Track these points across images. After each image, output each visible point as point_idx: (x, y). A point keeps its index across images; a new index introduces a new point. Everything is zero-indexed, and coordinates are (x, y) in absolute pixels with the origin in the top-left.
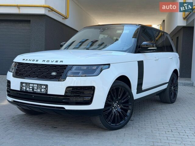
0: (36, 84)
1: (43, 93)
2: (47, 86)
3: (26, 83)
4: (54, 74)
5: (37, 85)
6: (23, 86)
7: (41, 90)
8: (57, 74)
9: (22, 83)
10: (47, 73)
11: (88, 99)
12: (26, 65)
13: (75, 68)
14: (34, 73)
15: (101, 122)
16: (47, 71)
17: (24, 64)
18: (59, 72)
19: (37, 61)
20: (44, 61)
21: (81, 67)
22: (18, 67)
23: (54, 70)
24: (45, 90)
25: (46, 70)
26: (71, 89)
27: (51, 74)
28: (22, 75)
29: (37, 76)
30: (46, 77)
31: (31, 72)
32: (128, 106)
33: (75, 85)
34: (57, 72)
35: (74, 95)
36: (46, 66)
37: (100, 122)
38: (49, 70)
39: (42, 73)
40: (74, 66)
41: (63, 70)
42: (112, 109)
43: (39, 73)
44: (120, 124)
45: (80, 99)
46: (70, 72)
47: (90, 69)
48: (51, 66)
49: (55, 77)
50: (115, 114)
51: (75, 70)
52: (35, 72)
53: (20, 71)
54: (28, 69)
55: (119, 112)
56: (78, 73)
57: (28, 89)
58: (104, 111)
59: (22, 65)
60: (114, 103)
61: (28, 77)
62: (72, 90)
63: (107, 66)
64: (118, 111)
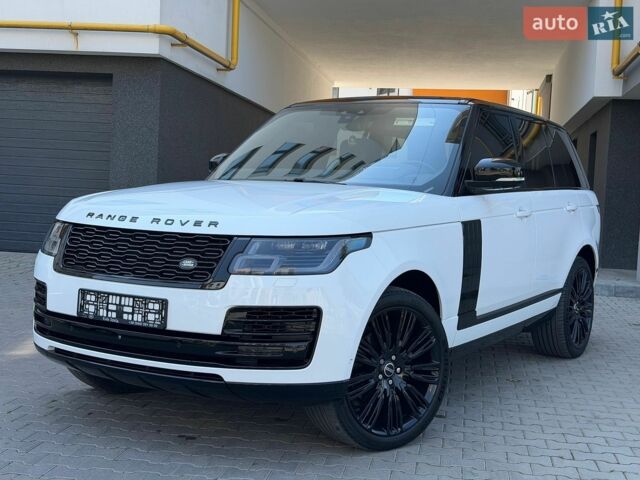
0: (129, 296)
1: (151, 325)
2: (164, 303)
3: (98, 293)
4: (188, 264)
5: (131, 299)
6: (88, 303)
7: (145, 316)
8: (199, 264)
9: (83, 292)
10: (167, 262)
11: (299, 349)
12: (97, 233)
13: (257, 244)
14: (124, 259)
15: (341, 422)
16: (166, 256)
17: (93, 230)
18: (204, 260)
19: (134, 219)
20: (157, 221)
21: (276, 244)
22: (71, 240)
23: (187, 252)
24: (157, 316)
25: (161, 250)
26: (245, 314)
27: (178, 263)
28: (85, 265)
29: (133, 272)
30: (161, 274)
31: (113, 258)
32: (429, 373)
33: (257, 303)
34: (197, 258)
35: (254, 337)
36: (162, 239)
37: (338, 424)
38: (171, 252)
39: (151, 262)
40: (253, 240)
41: (220, 252)
42: (378, 382)
43: (138, 260)
44: (402, 432)
45: (271, 350)
46: (239, 260)
47: (306, 250)
48: (178, 239)
49: (192, 276)
50: (386, 399)
51: (258, 252)
52: (127, 257)
53: (77, 253)
54: (105, 245)
55: (399, 392)
56: (268, 263)
57: (102, 313)
58: (350, 389)
59: (84, 231)
60: (382, 361)
61: (104, 272)
62: (248, 317)
63: (363, 240)
64: (397, 388)
